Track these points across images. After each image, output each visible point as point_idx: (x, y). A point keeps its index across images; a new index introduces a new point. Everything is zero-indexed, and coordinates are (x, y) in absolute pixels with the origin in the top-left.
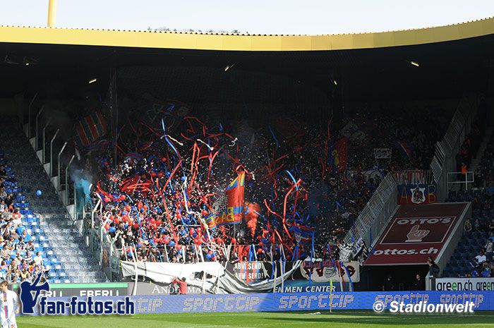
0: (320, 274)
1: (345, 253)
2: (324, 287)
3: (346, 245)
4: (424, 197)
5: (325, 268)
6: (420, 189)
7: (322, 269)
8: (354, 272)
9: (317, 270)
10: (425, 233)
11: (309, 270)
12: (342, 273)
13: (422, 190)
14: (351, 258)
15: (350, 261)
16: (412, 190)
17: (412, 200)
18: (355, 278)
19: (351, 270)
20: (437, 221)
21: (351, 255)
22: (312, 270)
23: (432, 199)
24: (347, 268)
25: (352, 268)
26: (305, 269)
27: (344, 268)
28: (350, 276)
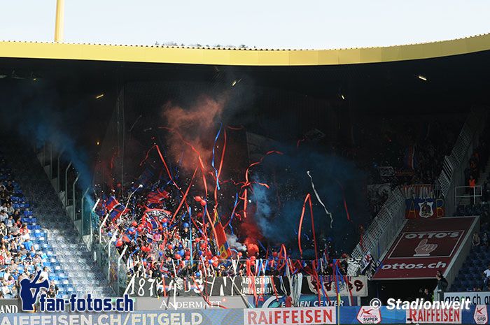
0: (328, 289)
1: (353, 267)
2: (332, 302)
3: (354, 260)
4: (432, 211)
5: (333, 283)
6: (428, 203)
7: (330, 283)
8: (362, 286)
9: (325, 285)
10: (433, 247)
11: (317, 285)
12: (350, 287)
13: (431, 204)
14: (358, 273)
15: (358, 276)
16: (420, 204)
17: (420, 214)
18: (364, 292)
19: (359, 285)
20: (445, 235)
21: (359, 269)
23: (441, 213)
24: (357, 281)
25: (361, 283)
26: (313, 283)
27: (352, 282)
28: (358, 290)
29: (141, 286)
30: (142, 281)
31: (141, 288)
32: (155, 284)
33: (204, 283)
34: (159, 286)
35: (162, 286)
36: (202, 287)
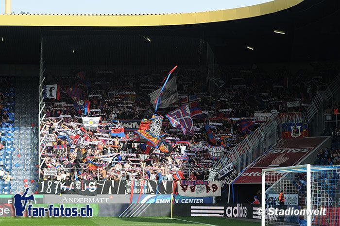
0: (193, 191)
1: (213, 173)
2: (195, 200)
3: (214, 169)
4: (300, 133)
5: (197, 186)
6: (297, 127)
7: (194, 187)
8: (217, 189)
9: (191, 188)
11: (185, 187)
12: (208, 189)
13: (299, 127)
14: (216, 178)
15: (215, 181)
16: (292, 127)
17: (292, 135)
18: (218, 193)
19: (215, 187)
20: (299, 150)
21: (217, 176)
22: (187, 187)
23: (306, 134)
24: (213, 185)
25: (216, 186)
26: (182, 186)
27: (210, 186)
28: (214, 191)
29: (49, 186)
30: (50, 183)
31: (49, 187)
32: (59, 185)
33: (96, 185)
34: (62, 186)
35: (64, 186)
36: (95, 188)
